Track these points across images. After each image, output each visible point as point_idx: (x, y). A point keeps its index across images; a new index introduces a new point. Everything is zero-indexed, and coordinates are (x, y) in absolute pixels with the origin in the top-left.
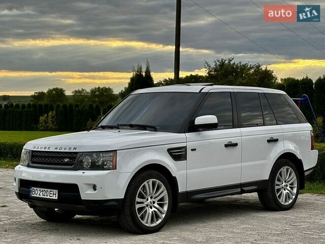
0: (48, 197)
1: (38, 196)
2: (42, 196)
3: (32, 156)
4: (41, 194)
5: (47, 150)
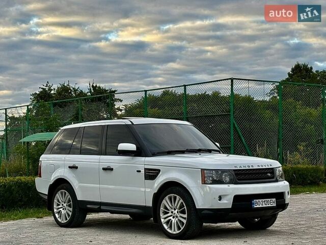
0: (270, 205)
1: (261, 206)
2: (264, 206)
3: (235, 174)
4: (264, 204)
5: (251, 168)
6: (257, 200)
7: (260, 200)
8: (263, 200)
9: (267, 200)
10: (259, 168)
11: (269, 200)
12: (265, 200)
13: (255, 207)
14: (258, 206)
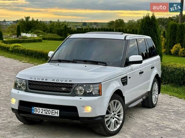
3: (29, 84)
4: (44, 112)
5: (44, 81)
6: (38, 108)
7: (41, 109)
8: (44, 109)
9: (48, 109)
10: (53, 82)
11: (51, 110)
12: (46, 109)
13: (35, 113)
14: (37, 113)
